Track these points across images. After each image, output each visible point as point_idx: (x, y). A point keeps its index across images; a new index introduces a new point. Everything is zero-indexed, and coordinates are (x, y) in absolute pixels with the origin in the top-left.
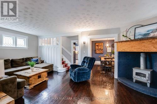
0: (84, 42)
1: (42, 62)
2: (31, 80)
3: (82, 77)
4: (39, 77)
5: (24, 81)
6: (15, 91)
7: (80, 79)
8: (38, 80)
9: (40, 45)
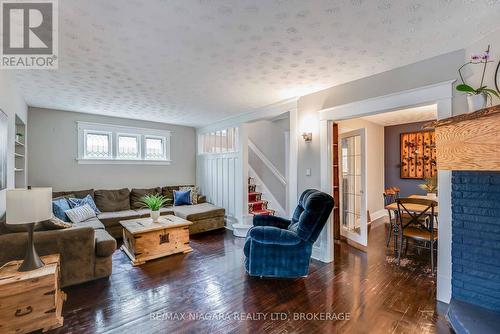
0: (304, 135)
1: (202, 200)
2: (141, 245)
3: (271, 260)
4: (164, 239)
5: (112, 242)
6: (89, 261)
7: (261, 266)
8: (159, 247)
9: (201, 151)
